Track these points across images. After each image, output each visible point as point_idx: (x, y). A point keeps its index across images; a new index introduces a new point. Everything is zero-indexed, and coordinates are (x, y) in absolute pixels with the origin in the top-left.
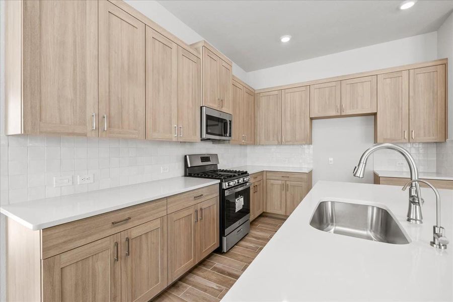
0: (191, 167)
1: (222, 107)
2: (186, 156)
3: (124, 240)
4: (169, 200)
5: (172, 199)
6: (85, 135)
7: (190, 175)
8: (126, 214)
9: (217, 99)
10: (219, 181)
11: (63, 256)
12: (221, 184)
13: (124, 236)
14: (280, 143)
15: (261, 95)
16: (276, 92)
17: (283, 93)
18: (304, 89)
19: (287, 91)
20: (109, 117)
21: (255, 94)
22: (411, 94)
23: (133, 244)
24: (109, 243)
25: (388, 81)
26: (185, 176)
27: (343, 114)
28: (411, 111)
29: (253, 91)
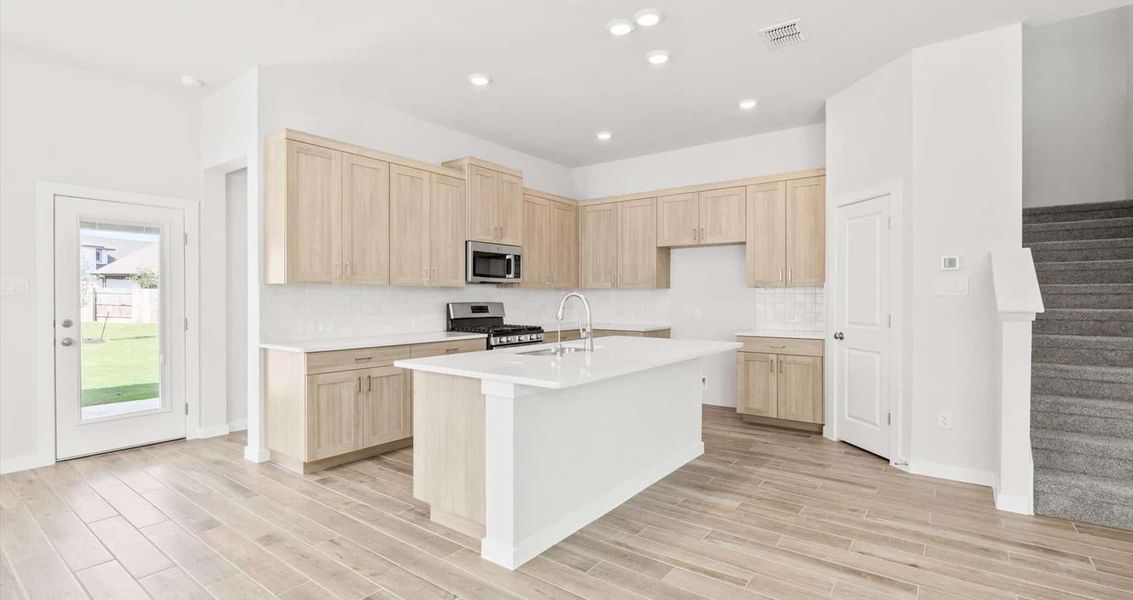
0: (455, 319)
1: (502, 237)
2: (448, 305)
3: (366, 377)
4: (413, 348)
5: (417, 347)
6: (330, 283)
7: (453, 329)
8: (368, 354)
9: (492, 227)
10: (486, 335)
11: (320, 376)
12: (488, 339)
13: (367, 373)
14: (616, 285)
15: (588, 209)
16: (609, 206)
17: (620, 208)
18: (648, 202)
19: (625, 204)
20: (352, 264)
21: (578, 207)
22: (789, 217)
23: (374, 382)
24: (354, 376)
25: (760, 195)
26: (448, 330)
27: (702, 242)
28: (789, 240)
29: (574, 204)
